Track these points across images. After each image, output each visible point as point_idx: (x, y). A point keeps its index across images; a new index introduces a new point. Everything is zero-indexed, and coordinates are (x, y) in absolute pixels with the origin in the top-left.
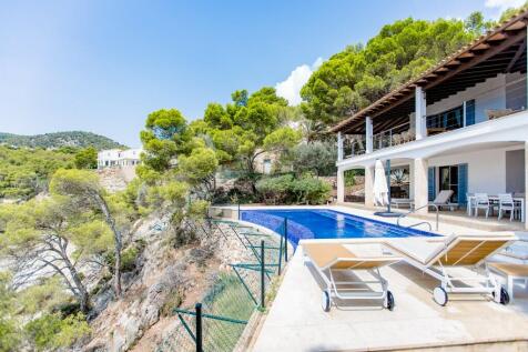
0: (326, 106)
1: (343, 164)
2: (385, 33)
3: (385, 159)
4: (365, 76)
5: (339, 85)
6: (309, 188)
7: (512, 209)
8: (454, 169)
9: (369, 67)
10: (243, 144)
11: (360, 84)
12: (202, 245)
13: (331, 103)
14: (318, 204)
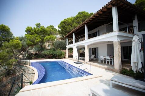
0: (65, 30)
1: (68, 47)
2: (79, 13)
3: (77, 46)
4: (74, 23)
5: (68, 25)
6: (58, 54)
7: (109, 61)
8: (95, 49)
9: (75, 21)
10: (37, 40)
11: (73, 25)
12: (17, 75)
13: (66, 30)
14: (61, 58)
